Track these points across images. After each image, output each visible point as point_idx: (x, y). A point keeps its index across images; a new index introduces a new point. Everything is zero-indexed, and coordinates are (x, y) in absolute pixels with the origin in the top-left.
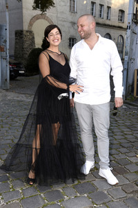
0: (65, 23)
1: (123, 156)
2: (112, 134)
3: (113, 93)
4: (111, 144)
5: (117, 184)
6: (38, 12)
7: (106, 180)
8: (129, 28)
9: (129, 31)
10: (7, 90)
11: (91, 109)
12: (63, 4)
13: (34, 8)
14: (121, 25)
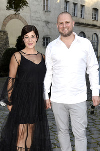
0: (39, 22)
2: (89, 133)
4: (89, 143)
6: (12, 12)
11: (68, 108)
12: (36, 3)
13: (8, 8)
14: (95, 23)
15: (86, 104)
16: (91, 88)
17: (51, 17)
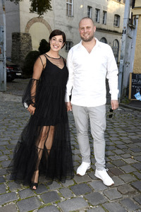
1: (118, 158)
2: (107, 136)
3: (108, 96)
4: (107, 145)
5: (113, 185)
6: (35, 15)
7: (102, 181)
8: (124, 32)
9: (124, 35)
10: (4, 92)
11: (87, 111)
12: (60, 7)
13: (32, 11)
14: (116, 29)
15: (105, 107)
16: (110, 92)
17: (74, 22)
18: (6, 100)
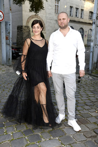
0: (51, 21)
1: (86, 112)
6: (33, 13)
7: (72, 128)
8: (94, 23)
10: (10, 66)
12: (50, 8)
13: (30, 11)
16: (79, 65)
18: (11, 71)
